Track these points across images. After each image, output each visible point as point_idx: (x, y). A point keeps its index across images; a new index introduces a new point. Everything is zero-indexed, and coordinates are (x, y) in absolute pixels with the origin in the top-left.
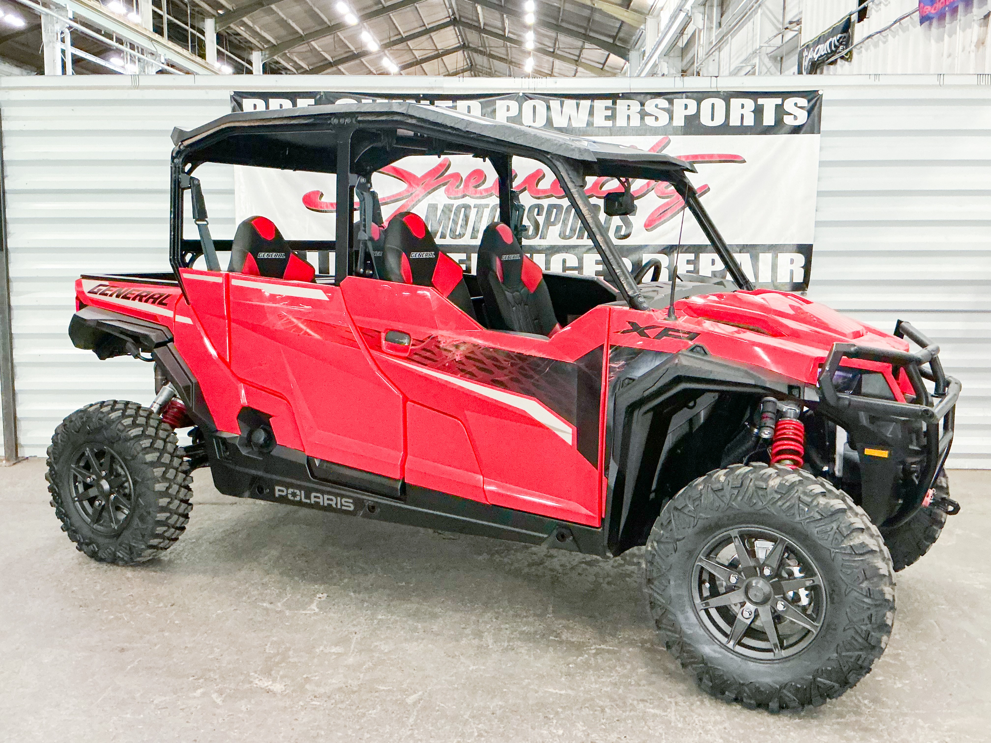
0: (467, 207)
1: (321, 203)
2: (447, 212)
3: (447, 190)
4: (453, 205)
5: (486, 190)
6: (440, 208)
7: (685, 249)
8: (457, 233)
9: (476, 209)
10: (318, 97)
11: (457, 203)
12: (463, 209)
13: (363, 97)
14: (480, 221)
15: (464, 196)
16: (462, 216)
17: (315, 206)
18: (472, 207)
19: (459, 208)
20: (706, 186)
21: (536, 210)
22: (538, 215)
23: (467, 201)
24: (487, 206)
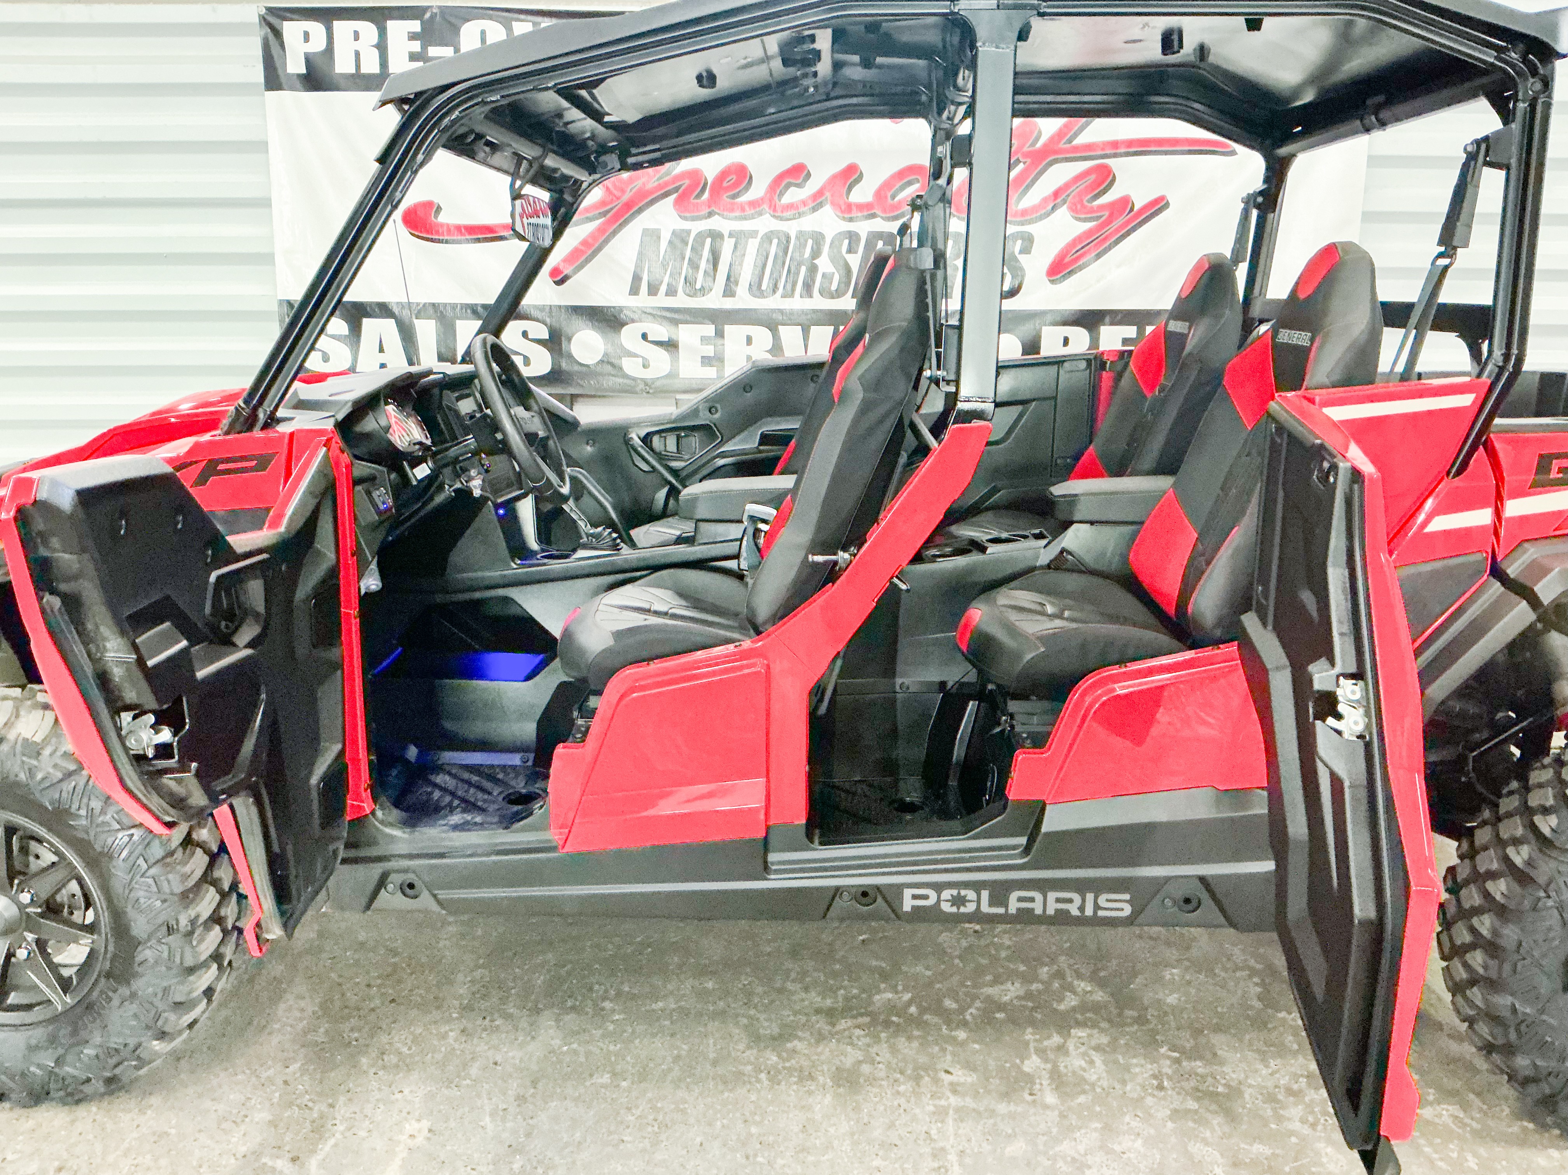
0: (716, 236)
1: (442, 225)
2: (679, 245)
3: (678, 203)
4: (688, 232)
5: (753, 204)
6: (666, 236)
7: (1119, 317)
8: (698, 286)
9: (733, 240)
10: (428, 15)
11: (697, 227)
12: (709, 240)
13: (516, 16)
14: (741, 264)
15: (710, 215)
16: (706, 253)
17: (428, 232)
18: (726, 235)
19: (701, 237)
20: (1162, 198)
21: (846, 242)
22: (850, 251)
23: (717, 223)
24: (753, 234)
